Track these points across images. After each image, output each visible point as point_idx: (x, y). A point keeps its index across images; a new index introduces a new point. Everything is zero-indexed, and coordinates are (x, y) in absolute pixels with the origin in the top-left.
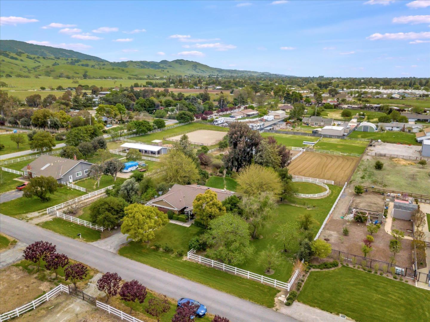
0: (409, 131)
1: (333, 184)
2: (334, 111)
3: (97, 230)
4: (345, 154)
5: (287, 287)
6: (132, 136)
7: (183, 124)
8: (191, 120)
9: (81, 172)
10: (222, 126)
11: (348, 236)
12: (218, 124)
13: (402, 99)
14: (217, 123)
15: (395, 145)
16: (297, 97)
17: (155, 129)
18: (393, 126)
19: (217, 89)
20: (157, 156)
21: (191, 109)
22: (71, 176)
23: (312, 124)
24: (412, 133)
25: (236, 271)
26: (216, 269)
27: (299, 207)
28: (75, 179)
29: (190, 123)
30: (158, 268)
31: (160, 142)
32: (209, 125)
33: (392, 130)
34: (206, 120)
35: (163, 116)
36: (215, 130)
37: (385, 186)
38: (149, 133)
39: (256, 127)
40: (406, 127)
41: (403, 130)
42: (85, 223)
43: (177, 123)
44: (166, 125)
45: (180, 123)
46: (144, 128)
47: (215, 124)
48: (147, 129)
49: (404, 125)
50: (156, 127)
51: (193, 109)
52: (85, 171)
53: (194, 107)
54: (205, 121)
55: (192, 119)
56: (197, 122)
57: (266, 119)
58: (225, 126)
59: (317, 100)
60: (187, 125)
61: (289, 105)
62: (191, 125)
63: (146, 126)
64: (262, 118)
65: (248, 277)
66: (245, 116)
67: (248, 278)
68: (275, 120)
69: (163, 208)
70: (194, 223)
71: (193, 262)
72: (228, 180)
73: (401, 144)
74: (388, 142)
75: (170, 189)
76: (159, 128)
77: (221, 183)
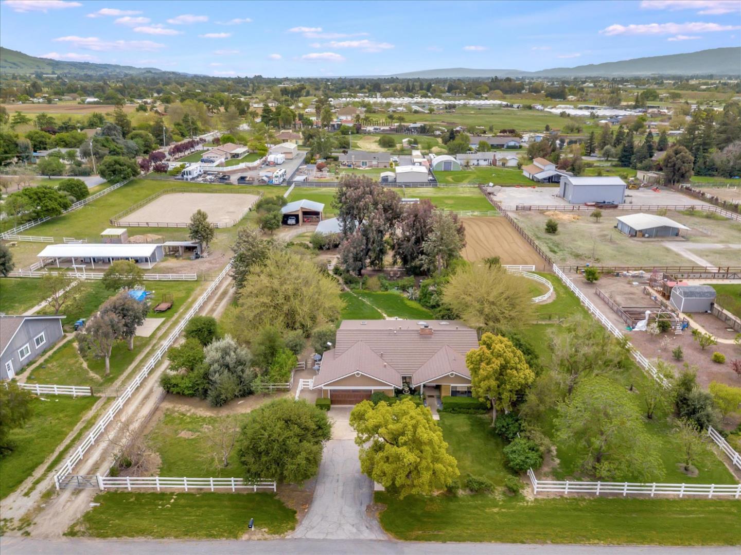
0: (504, 164)
1: (534, 270)
3: (257, 493)
4: (476, 213)
7: (118, 185)
8: (134, 175)
9: (28, 345)
10: (205, 181)
12: (193, 179)
13: (431, 113)
14: (190, 177)
17: (73, 202)
18: (478, 158)
19: (89, 103)
20: (149, 266)
21: (114, 150)
22: (10, 362)
23: (358, 164)
25: (654, 490)
26: (610, 498)
28: (19, 367)
29: (131, 183)
30: (523, 542)
31: (123, 234)
32: (172, 182)
33: (478, 164)
34: (166, 172)
35: (61, 171)
36: (198, 192)
37: (597, 260)
38: (65, 213)
39: (277, 179)
40: (497, 157)
41: (494, 163)
43: (105, 184)
45: (112, 182)
46: (53, 205)
47: (187, 179)
49: (494, 156)
50: (75, 199)
51: (119, 151)
52: (35, 339)
53: (118, 146)
54: (163, 174)
55: (135, 173)
56: (149, 177)
57: (272, 160)
58: (211, 181)
60: (126, 185)
61: (290, 131)
62: (136, 186)
63: (56, 200)
64: (264, 158)
66: (229, 156)
68: (287, 161)
69: (354, 390)
70: (441, 409)
71: (554, 499)
72: (364, 295)
73: (521, 186)
74: (502, 186)
75: (329, 344)
76: (78, 199)
77: (363, 305)
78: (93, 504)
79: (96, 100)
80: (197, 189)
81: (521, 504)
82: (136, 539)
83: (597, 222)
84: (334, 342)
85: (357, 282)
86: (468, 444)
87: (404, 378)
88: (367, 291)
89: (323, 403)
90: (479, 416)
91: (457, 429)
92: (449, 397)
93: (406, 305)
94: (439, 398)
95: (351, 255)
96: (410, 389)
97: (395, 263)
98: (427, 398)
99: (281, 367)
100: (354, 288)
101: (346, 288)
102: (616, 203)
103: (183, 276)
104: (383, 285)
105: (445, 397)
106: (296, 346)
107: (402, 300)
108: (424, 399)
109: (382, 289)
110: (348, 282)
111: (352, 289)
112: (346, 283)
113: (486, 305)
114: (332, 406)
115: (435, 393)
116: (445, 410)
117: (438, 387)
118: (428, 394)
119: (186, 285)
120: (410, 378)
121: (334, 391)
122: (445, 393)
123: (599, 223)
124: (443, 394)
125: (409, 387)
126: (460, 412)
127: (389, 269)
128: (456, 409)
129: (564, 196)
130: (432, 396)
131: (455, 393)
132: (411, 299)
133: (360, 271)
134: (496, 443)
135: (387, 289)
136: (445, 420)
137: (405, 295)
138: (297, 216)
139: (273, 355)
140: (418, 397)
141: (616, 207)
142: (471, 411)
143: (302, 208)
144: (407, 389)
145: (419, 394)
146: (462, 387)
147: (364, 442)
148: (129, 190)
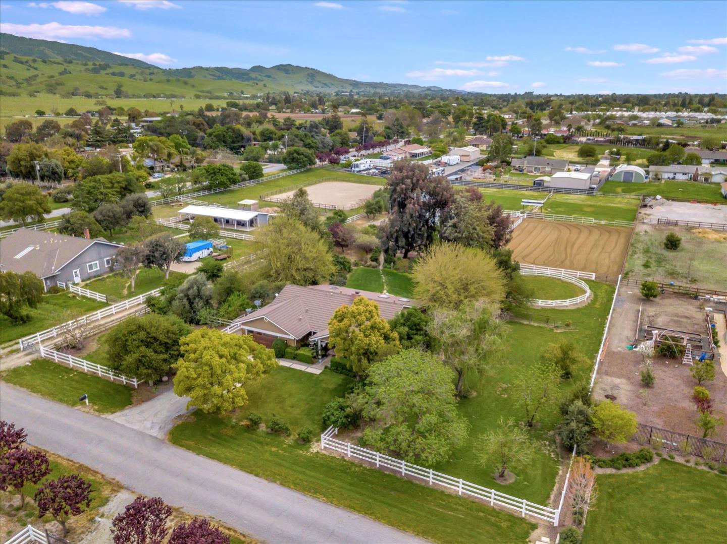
0: (706, 180)
1: (593, 278)
2: (564, 148)
3: (124, 386)
4: (603, 222)
5: (553, 518)
6: (201, 193)
7: (295, 171)
8: (310, 165)
9: (97, 262)
10: (368, 174)
11: (652, 388)
12: (360, 171)
13: (678, 126)
14: (357, 169)
15: (688, 204)
16: (497, 123)
17: (244, 180)
18: (676, 171)
19: (353, 113)
20: (248, 229)
21: (309, 144)
22: (78, 271)
23: (531, 169)
24: (711, 183)
25: (431, 477)
26: (386, 473)
27: (537, 327)
28: (85, 276)
29: (308, 171)
30: (257, 475)
31: (254, 204)
32: (342, 172)
33: (674, 178)
34: (338, 163)
35: (259, 158)
36: (355, 182)
37: (694, 281)
38: (233, 187)
40: (699, 173)
41: (695, 178)
42: (100, 370)
43: (283, 170)
44: (264, 172)
45: (290, 169)
46: (224, 179)
47: (354, 171)
48: (229, 179)
49: (697, 169)
50: (246, 176)
52: (105, 259)
53: (315, 141)
54: (336, 165)
55: (312, 163)
56: (323, 167)
57: (446, 161)
58: (374, 175)
59: (533, 127)
60: (301, 172)
61: (485, 137)
62: (310, 174)
63: (226, 175)
64: (439, 159)
65: (460, 491)
66: (408, 156)
67: (460, 494)
68: (461, 163)
69: (264, 334)
71: (334, 457)
72: (388, 274)
73: (699, 202)
75: (277, 295)
76: (251, 178)
77: (378, 281)
78: (28, 363)
79: (358, 110)
80: (353, 179)
81: (301, 452)
82: (22, 389)
91: (323, 384)
111: (385, 267)
121: (250, 331)
126: (340, 373)
136: (324, 375)
139: (228, 294)
148: (301, 176)
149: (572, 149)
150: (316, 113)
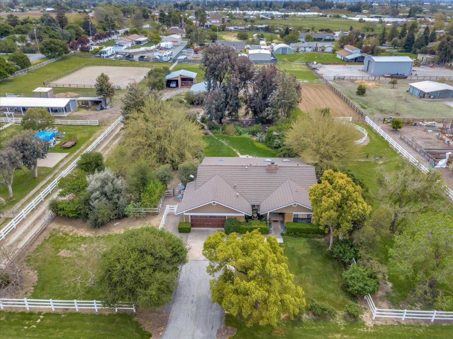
0: (323, 50)
1: (351, 120)
2: (229, 35)
3: (118, 314)
7: (54, 60)
10: (116, 58)
12: (108, 57)
13: (272, 19)
14: (105, 55)
16: (177, 18)
18: (305, 46)
20: (65, 114)
21: (53, 36)
24: (325, 52)
29: (64, 59)
32: (93, 58)
33: (305, 51)
36: (110, 65)
37: (398, 114)
38: (11, 77)
39: (166, 58)
40: (318, 46)
41: (316, 49)
43: (42, 59)
44: (31, 61)
45: (49, 58)
47: (103, 57)
49: (317, 44)
50: (19, 67)
51: (56, 36)
53: (57, 33)
54: (87, 53)
55: (67, 52)
56: (75, 55)
57: (164, 46)
58: (120, 59)
59: (200, 21)
61: (178, 28)
62: (67, 61)
64: (158, 45)
66: (134, 43)
68: (174, 47)
70: (284, 233)
71: (392, 326)
72: (223, 138)
73: (336, 64)
74: (323, 64)
75: (192, 176)
76: (22, 68)
77: (221, 146)
79: (52, 9)
80: (109, 63)
81: (362, 330)
83: (393, 88)
84: (195, 175)
85: (218, 128)
86: (309, 266)
87: (253, 206)
88: (226, 135)
89: (185, 226)
90: (317, 240)
91: (299, 252)
92: (291, 222)
93: (255, 146)
94: (282, 222)
95: (213, 106)
96: (258, 215)
97: (247, 113)
98: (273, 223)
99: (151, 196)
100: (216, 133)
101: (210, 133)
102: (406, 75)
103: (89, 122)
104: (237, 131)
105: (287, 223)
106: (165, 177)
107: (252, 142)
108: (270, 224)
109: (237, 134)
110: (212, 128)
111: (214, 133)
112: (210, 129)
113: (322, 145)
114: (192, 229)
115: (279, 219)
116: (288, 234)
117: (282, 214)
118: (273, 219)
119: (90, 129)
120: (258, 206)
121: (195, 216)
122: (288, 219)
123: (395, 88)
124: (286, 221)
125: (257, 213)
126: (300, 236)
127: (243, 119)
128: (297, 233)
129: (367, 71)
130: (276, 221)
131: (296, 220)
132: (259, 141)
133: (221, 119)
134: (333, 265)
135: (240, 134)
136: (288, 242)
137: (255, 138)
138: (177, 81)
139: (144, 184)
140: (265, 222)
141: (405, 78)
142: (311, 235)
143: (180, 75)
144: (255, 215)
145: (266, 220)
146: (302, 214)
147: (215, 271)
148: (61, 63)
149: (231, 34)
150: (16, 12)
